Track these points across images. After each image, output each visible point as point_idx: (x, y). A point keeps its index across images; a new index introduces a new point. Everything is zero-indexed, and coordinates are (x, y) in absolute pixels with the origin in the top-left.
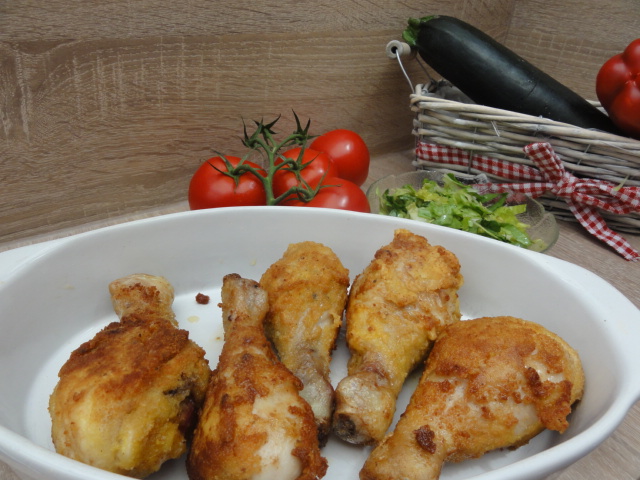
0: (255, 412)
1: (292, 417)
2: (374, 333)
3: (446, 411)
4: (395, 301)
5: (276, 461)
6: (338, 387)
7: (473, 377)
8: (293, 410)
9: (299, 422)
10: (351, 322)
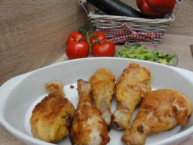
0: (88, 123)
1: (99, 124)
2: (124, 96)
3: (147, 120)
4: (130, 85)
5: (95, 138)
6: (113, 113)
7: (155, 109)
8: (99, 122)
9: (101, 125)
10: (116, 92)
